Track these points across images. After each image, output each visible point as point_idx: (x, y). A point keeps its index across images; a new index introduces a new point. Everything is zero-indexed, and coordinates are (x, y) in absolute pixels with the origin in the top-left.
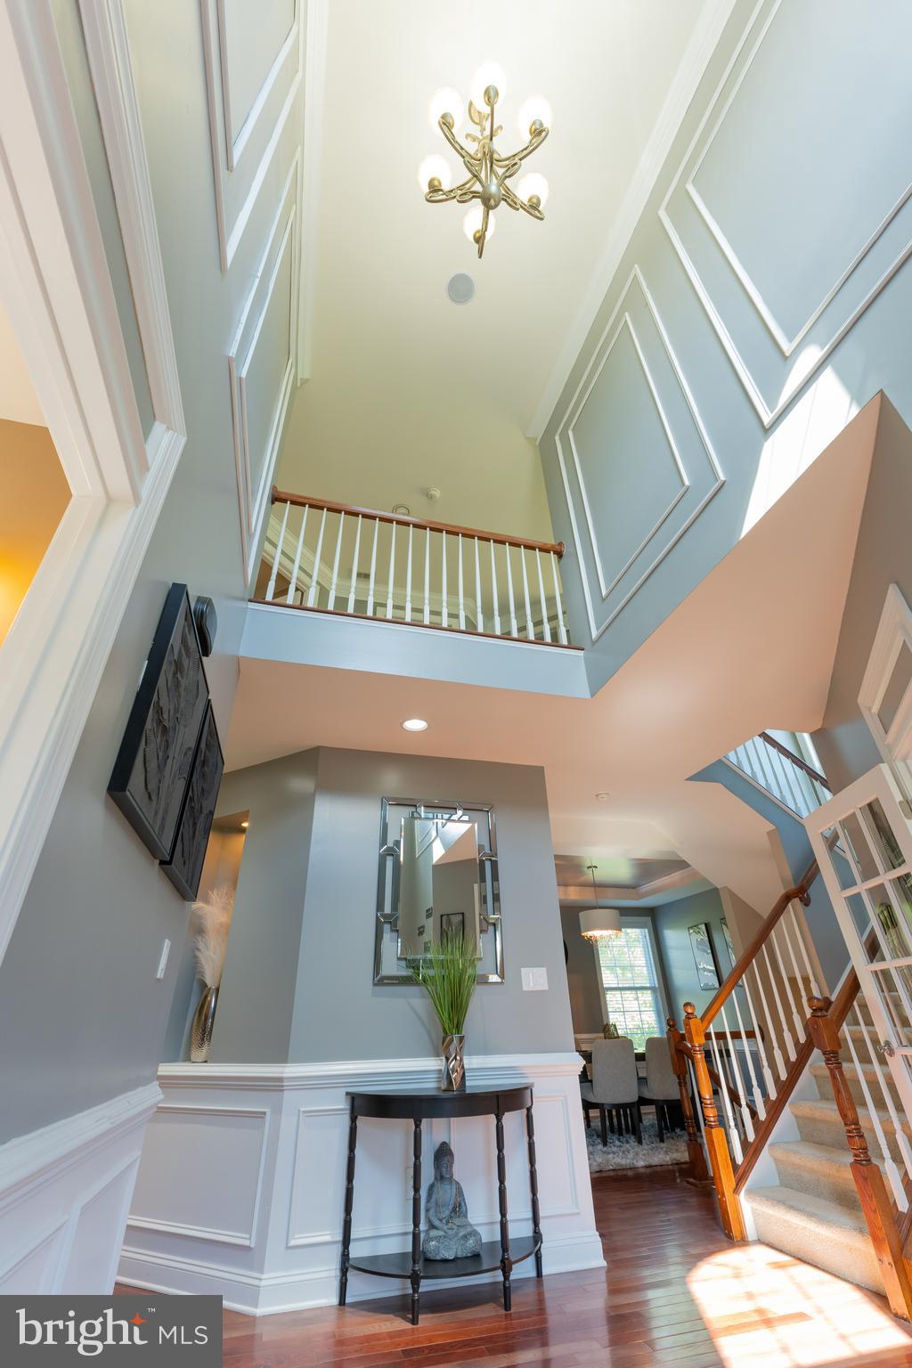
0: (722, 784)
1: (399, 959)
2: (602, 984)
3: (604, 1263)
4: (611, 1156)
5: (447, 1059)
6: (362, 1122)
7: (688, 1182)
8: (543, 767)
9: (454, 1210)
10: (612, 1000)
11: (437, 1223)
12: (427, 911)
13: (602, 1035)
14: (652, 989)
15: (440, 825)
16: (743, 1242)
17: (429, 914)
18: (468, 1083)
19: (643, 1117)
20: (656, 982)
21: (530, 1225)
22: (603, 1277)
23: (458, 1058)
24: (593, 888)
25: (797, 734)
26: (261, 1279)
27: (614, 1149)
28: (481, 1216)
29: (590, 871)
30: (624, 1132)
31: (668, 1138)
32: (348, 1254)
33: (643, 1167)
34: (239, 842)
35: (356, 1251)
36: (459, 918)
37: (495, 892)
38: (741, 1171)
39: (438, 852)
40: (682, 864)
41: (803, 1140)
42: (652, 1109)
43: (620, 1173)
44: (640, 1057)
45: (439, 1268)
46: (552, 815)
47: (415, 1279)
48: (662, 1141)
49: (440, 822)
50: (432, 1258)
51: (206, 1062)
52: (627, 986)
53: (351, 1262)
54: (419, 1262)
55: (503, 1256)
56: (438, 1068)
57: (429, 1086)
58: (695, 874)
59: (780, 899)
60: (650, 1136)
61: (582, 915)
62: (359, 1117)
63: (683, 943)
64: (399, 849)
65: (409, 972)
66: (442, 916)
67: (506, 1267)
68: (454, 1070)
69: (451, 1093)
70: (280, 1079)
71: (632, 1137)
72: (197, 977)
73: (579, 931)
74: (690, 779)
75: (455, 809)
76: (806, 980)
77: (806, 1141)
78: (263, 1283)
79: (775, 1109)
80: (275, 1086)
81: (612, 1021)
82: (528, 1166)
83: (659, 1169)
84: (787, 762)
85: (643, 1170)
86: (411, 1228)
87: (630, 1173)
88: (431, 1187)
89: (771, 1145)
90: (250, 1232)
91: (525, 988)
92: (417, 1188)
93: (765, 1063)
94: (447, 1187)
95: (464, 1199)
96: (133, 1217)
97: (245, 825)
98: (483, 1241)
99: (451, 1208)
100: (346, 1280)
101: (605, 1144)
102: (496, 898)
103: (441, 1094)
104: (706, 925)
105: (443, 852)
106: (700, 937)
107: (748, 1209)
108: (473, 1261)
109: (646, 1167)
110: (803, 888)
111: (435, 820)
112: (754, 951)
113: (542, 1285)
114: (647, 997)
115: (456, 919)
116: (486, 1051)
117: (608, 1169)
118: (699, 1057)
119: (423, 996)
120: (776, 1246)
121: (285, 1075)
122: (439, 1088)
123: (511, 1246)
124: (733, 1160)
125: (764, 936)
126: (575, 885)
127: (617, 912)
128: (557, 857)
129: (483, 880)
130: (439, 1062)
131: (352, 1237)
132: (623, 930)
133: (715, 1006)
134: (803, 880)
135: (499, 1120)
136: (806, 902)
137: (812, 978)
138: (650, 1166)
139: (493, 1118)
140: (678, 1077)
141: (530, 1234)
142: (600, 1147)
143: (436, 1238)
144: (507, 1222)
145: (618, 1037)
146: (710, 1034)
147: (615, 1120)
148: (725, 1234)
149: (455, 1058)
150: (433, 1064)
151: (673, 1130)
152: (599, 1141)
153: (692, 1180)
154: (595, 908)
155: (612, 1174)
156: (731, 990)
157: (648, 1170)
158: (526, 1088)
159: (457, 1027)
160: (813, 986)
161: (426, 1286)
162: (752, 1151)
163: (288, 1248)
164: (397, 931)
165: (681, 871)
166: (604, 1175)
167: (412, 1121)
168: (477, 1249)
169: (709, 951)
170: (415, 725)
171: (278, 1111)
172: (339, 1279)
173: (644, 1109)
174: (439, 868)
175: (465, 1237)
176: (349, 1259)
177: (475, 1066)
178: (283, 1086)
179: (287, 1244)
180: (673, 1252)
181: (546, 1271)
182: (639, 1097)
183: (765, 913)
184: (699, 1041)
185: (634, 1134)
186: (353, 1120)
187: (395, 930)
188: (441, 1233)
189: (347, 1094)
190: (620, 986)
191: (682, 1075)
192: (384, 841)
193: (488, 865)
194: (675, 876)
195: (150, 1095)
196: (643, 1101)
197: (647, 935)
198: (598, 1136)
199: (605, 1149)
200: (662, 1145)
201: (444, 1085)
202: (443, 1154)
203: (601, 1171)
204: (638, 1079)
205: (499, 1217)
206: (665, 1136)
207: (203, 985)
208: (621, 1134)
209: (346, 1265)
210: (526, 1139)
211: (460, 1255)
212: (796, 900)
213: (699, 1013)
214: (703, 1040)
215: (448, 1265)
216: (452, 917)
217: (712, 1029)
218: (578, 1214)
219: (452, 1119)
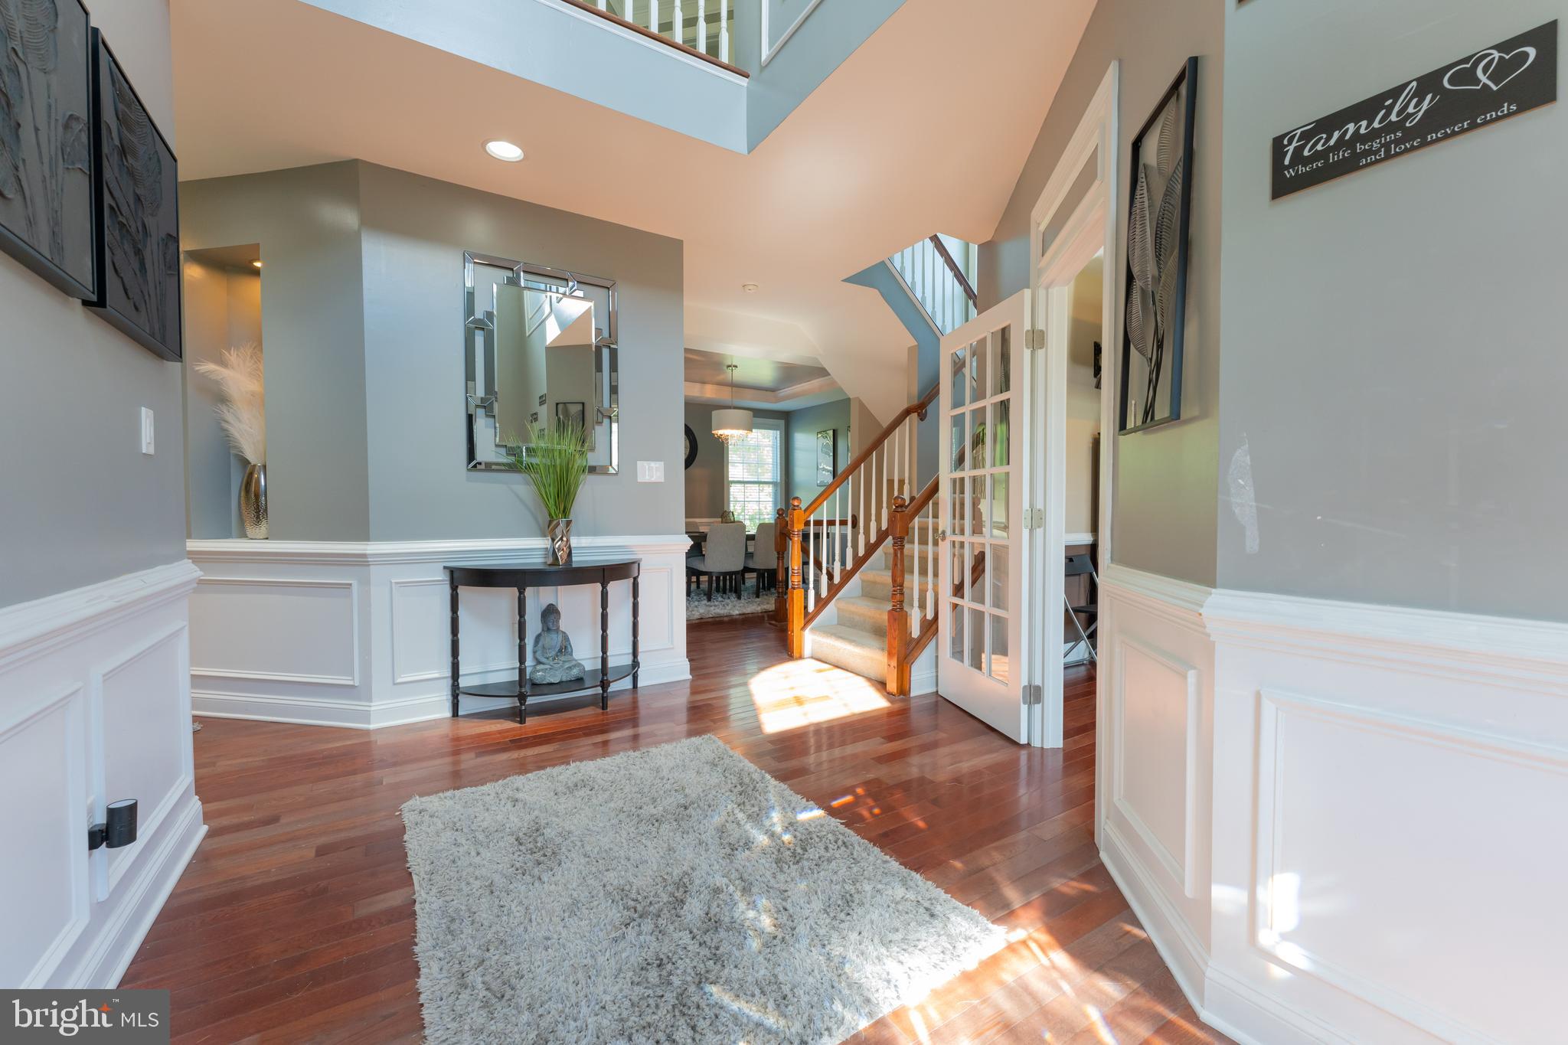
0: (879, 290)
1: (497, 446)
2: (728, 477)
3: (691, 677)
4: (712, 608)
5: (553, 540)
6: (463, 591)
7: (770, 624)
8: (682, 241)
9: (560, 651)
10: (735, 492)
11: (543, 660)
12: (540, 398)
13: (720, 519)
14: (774, 484)
15: (554, 300)
16: (801, 658)
17: (542, 400)
18: (574, 559)
19: (747, 581)
20: (779, 478)
21: (631, 658)
22: (688, 685)
23: (565, 539)
24: (730, 388)
25: (970, 244)
26: (370, 706)
27: (716, 603)
28: (585, 654)
29: (729, 371)
30: (727, 591)
31: (763, 595)
32: (458, 684)
33: (737, 615)
34: (253, 289)
35: (463, 683)
36: (580, 407)
37: (613, 384)
38: (810, 616)
39: (552, 332)
40: (822, 372)
41: (863, 596)
42: (754, 575)
43: (717, 619)
44: (751, 538)
45: (546, 689)
46: (689, 302)
47: (522, 698)
48: (758, 597)
49: (554, 296)
50: (538, 682)
51: (267, 539)
52: (752, 480)
53: (461, 690)
54: (524, 686)
55: (603, 678)
56: (545, 546)
57: (536, 561)
58: (834, 383)
59: (903, 411)
60: (749, 594)
61: (715, 413)
62: (459, 587)
63: (810, 447)
64: (493, 324)
65: (511, 459)
66: (557, 404)
67: (604, 685)
68: (559, 549)
69: (557, 567)
70: (364, 556)
71: (734, 595)
72: (233, 452)
73: (710, 429)
74: (844, 281)
75: (567, 280)
76: (901, 482)
77: (865, 596)
78: (372, 709)
79: (847, 576)
80: (361, 561)
81: (732, 509)
82: (631, 619)
83: (750, 615)
84: (949, 274)
85: (737, 617)
86: (518, 665)
87: (726, 619)
88: (538, 638)
89: (838, 599)
90: (352, 674)
91: (640, 480)
92: (522, 636)
93: (849, 544)
94: (554, 636)
95: (570, 644)
96: (194, 668)
97: (258, 264)
98: (586, 669)
99: (557, 650)
100: (458, 701)
101: (709, 600)
102: (614, 390)
103: (547, 567)
104: (834, 431)
105: (559, 332)
106: (825, 441)
107: (809, 640)
108: (579, 682)
109: (740, 614)
110: (922, 407)
111: (549, 294)
112: (865, 456)
113: (637, 693)
114: (769, 489)
115: (574, 409)
116: (596, 532)
117: (708, 616)
118: (797, 540)
119: (528, 484)
120: (823, 660)
121: (368, 552)
122: (545, 563)
123: (609, 671)
124: (806, 607)
125: (878, 444)
126: (713, 384)
127: (750, 413)
128: (687, 350)
129: (599, 369)
130: (546, 541)
131: (460, 673)
132: (754, 430)
133: (819, 501)
134: (925, 398)
135: (604, 587)
136: (922, 417)
137: (907, 481)
138: (744, 614)
139: (598, 586)
140: (778, 553)
141: (630, 662)
142: (705, 602)
143: (542, 670)
144: (607, 656)
145: (734, 522)
146: (810, 521)
147: (721, 583)
148: (788, 655)
149: (561, 539)
150: (541, 543)
151: (769, 589)
152: (705, 598)
153: (773, 622)
154: (729, 407)
155: (710, 620)
156: (836, 488)
157: (741, 617)
158: (634, 563)
159: (564, 511)
160: (906, 487)
161: (530, 701)
162: (821, 603)
163: (394, 684)
164: (494, 417)
165: (822, 379)
166: (703, 621)
167: (515, 590)
168: (581, 675)
169: (832, 454)
170: (505, 150)
171: (366, 582)
172: (450, 701)
173: (747, 575)
174: (553, 351)
175: (570, 668)
176: (459, 688)
177: (583, 545)
178: (368, 561)
179: (394, 681)
180: (751, 667)
181: (640, 684)
182: (744, 567)
183: (885, 423)
184: (798, 527)
185: (736, 592)
186: (454, 589)
187: (490, 413)
188: (548, 667)
189: (445, 568)
190: (745, 480)
191: (782, 551)
192: (470, 309)
193: (606, 353)
194: (816, 383)
195: (185, 571)
196: (746, 570)
197: (778, 436)
198: (705, 595)
199: (709, 603)
200: (757, 599)
201: (550, 560)
202: (550, 613)
203: (702, 618)
204: (746, 554)
205: (601, 654)
206: (761, 594)
207: (245, 462)
208: (724, 592)
209: (456, 692)
210: (631, 600)
211: (564, 679)
212: (915, 416)
213: (803, 506)
214: (802, 527)
215: (554, 686)
216: (569, 405)
217: (812, 518)
218: (673, 648)
219: (559, 587)
